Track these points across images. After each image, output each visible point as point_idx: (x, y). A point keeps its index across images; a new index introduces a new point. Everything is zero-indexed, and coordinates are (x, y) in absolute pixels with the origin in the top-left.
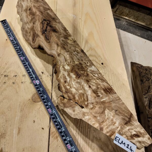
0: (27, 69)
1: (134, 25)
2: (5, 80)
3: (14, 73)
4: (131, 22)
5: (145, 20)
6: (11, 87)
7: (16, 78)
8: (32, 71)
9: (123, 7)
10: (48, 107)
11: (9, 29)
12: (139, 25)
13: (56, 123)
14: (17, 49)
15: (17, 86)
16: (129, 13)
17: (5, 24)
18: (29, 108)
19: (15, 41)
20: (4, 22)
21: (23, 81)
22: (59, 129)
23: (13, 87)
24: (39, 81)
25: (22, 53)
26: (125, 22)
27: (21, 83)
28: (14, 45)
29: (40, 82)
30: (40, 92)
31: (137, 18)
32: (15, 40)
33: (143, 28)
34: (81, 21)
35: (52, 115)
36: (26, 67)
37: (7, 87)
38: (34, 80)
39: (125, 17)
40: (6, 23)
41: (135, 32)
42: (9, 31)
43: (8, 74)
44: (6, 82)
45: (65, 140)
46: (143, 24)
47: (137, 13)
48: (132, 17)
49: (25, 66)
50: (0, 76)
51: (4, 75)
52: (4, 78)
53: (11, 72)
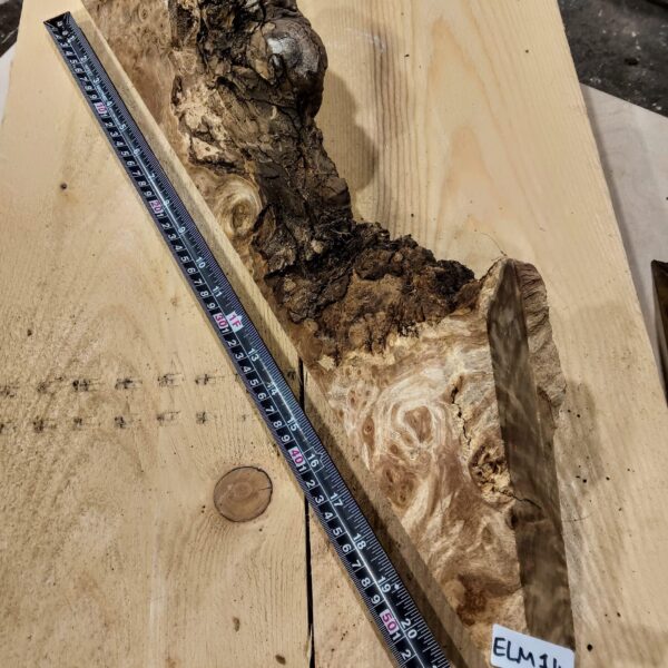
2: (76, 407)
3: (116, 369)
6: (108, 446)
7: (128, 393)
15: (136, 439)
17: (65, 33)
18: (205, 554)
20: (60, 24)
21: (163, 408)
23: (119, 442)
27: (156, 421)
34: (413, 67)
37: (92, 446)
40: (70, 30)
42: (88, 70)
43: (90, 376)
44: (82, 416)
50: (53, 385)
51: (72, 380)
52: (73, 395)
53: (103, 363)
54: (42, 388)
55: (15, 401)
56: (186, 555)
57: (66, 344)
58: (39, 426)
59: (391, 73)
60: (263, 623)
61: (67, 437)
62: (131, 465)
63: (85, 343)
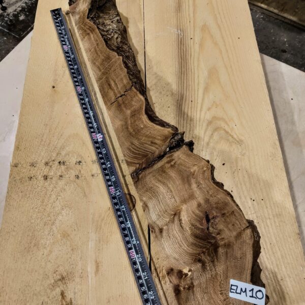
0: (86, 111)
1: (276, 21)
2: (60, 171)
3: (76, 157)
4: (271, 14)
5: (297, 10)
7: (80, 166)
8: (94, 117)
10: (110, 183)
11: (64, 29)
12: (286, 21)
13: (119, 213)
14: (73, 71)
15: (83, 183)
19: (73, 53)
20: (56, 12)
22: (122, 223)
23: (76, 184)
24: (102, 136)
25: (81, 79)
26: (260, 13)
27: (91, 177)
28: (69, 61)
29: (104, 138)
30: (100, 156)
31: (282, 8)
32: (72, 51)
33: (293, 26)
35: (114, 198)
36: (84, 106)
37: (67, 185)
38: (94, 132)
39: (259, 4)
40: (60, 15)
41: (277, 34)
42: (64, 33)
43: (66, 159)
44: (63, 174)
45: (128, 242)
46: (294, 19)
48: (274, 4)
49: (83, 104)
50: (51, 163)
52: (58, 167)
53: (70, 155)
54: (47, 164)
55: (36, 169)
58: (46, 178)
59: (185, 45)
61: (56, 182)
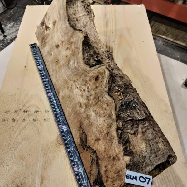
1: (172, 46)
2: (24, 116)
3: (35, 108)
4: (169, 42)
5: (185, 39)
6: (31, 126)
7: (37, 114)
9: (159, 24)
12: (178, 46)
15: (38, 124)
16: (166, 31)
17: (34, 48)
21: (46, 118)
23: (34, 125)
26: (162, 41)
27: (44, 121)
31: (175, 38)
37: (27, 125)
39: (161, 36)
41: (173, 53)
43: (28, 109)
44: (25, 118)
46: (183, 44)
47: (176, 30)
48: (170, 36)
50: (18, 111)
51: (23, 110)
52: (23, 114)
53: (32, 107)
54: (16, 112)
55: (8, 114)
56: (49, 152)
57: (23, 102)
58: (14, 120)
60: (67, 169)
61: (21, 123)
62: (36, 130)
63: (27, 102)
